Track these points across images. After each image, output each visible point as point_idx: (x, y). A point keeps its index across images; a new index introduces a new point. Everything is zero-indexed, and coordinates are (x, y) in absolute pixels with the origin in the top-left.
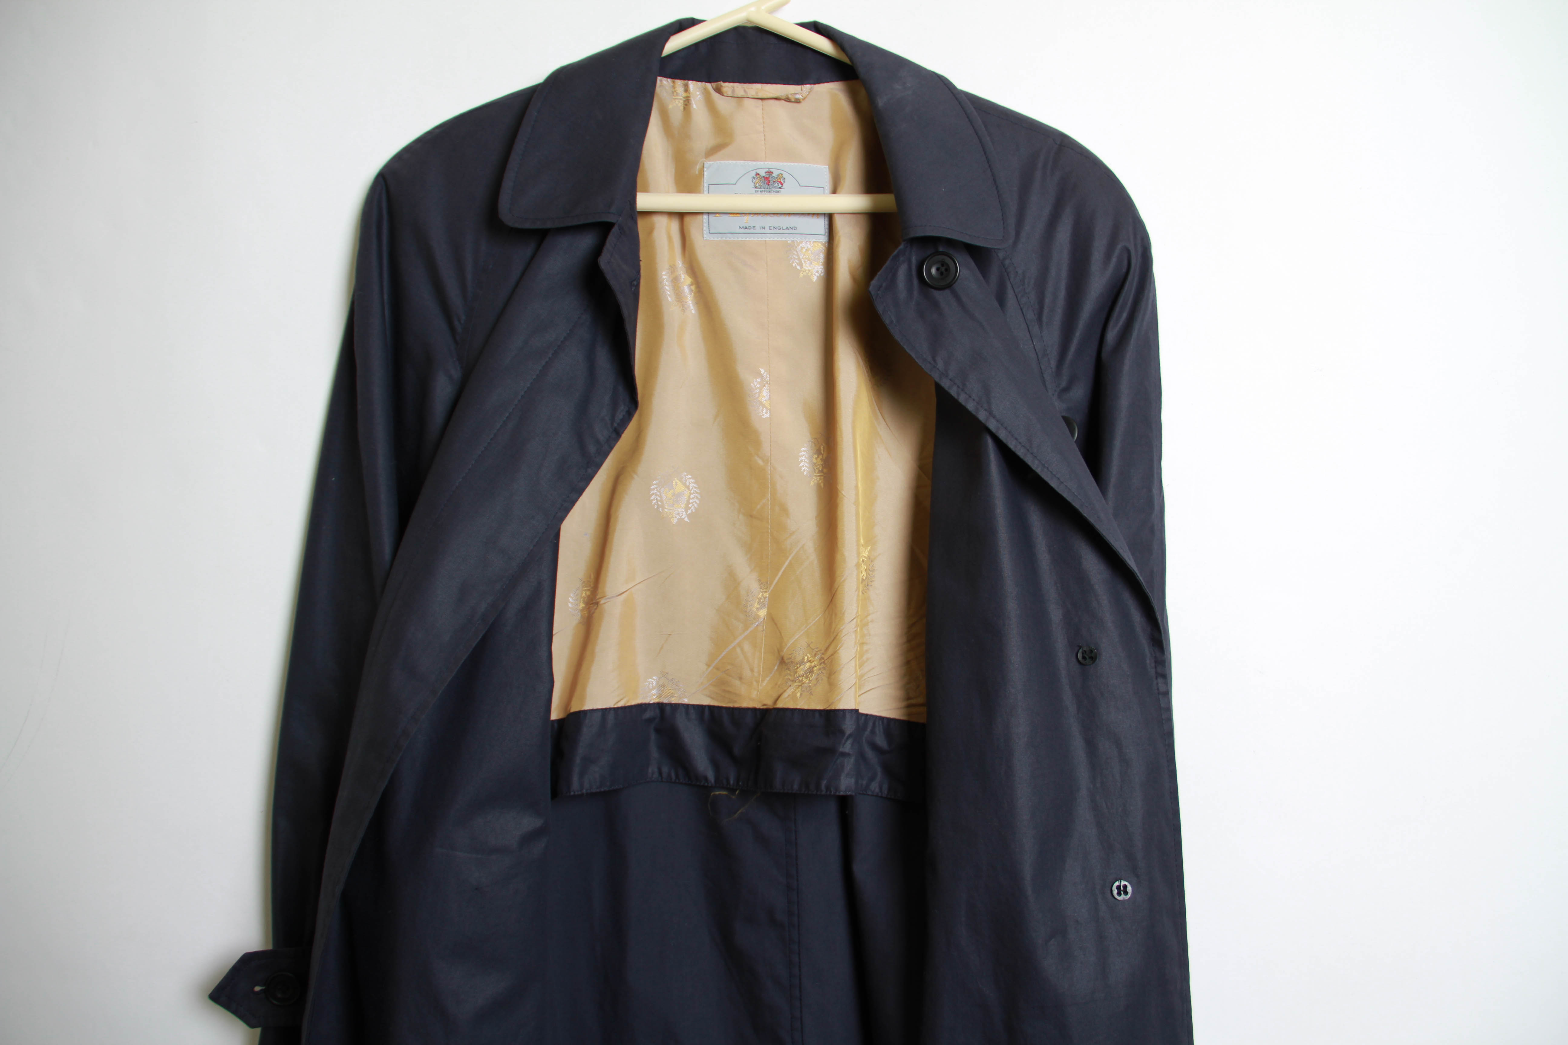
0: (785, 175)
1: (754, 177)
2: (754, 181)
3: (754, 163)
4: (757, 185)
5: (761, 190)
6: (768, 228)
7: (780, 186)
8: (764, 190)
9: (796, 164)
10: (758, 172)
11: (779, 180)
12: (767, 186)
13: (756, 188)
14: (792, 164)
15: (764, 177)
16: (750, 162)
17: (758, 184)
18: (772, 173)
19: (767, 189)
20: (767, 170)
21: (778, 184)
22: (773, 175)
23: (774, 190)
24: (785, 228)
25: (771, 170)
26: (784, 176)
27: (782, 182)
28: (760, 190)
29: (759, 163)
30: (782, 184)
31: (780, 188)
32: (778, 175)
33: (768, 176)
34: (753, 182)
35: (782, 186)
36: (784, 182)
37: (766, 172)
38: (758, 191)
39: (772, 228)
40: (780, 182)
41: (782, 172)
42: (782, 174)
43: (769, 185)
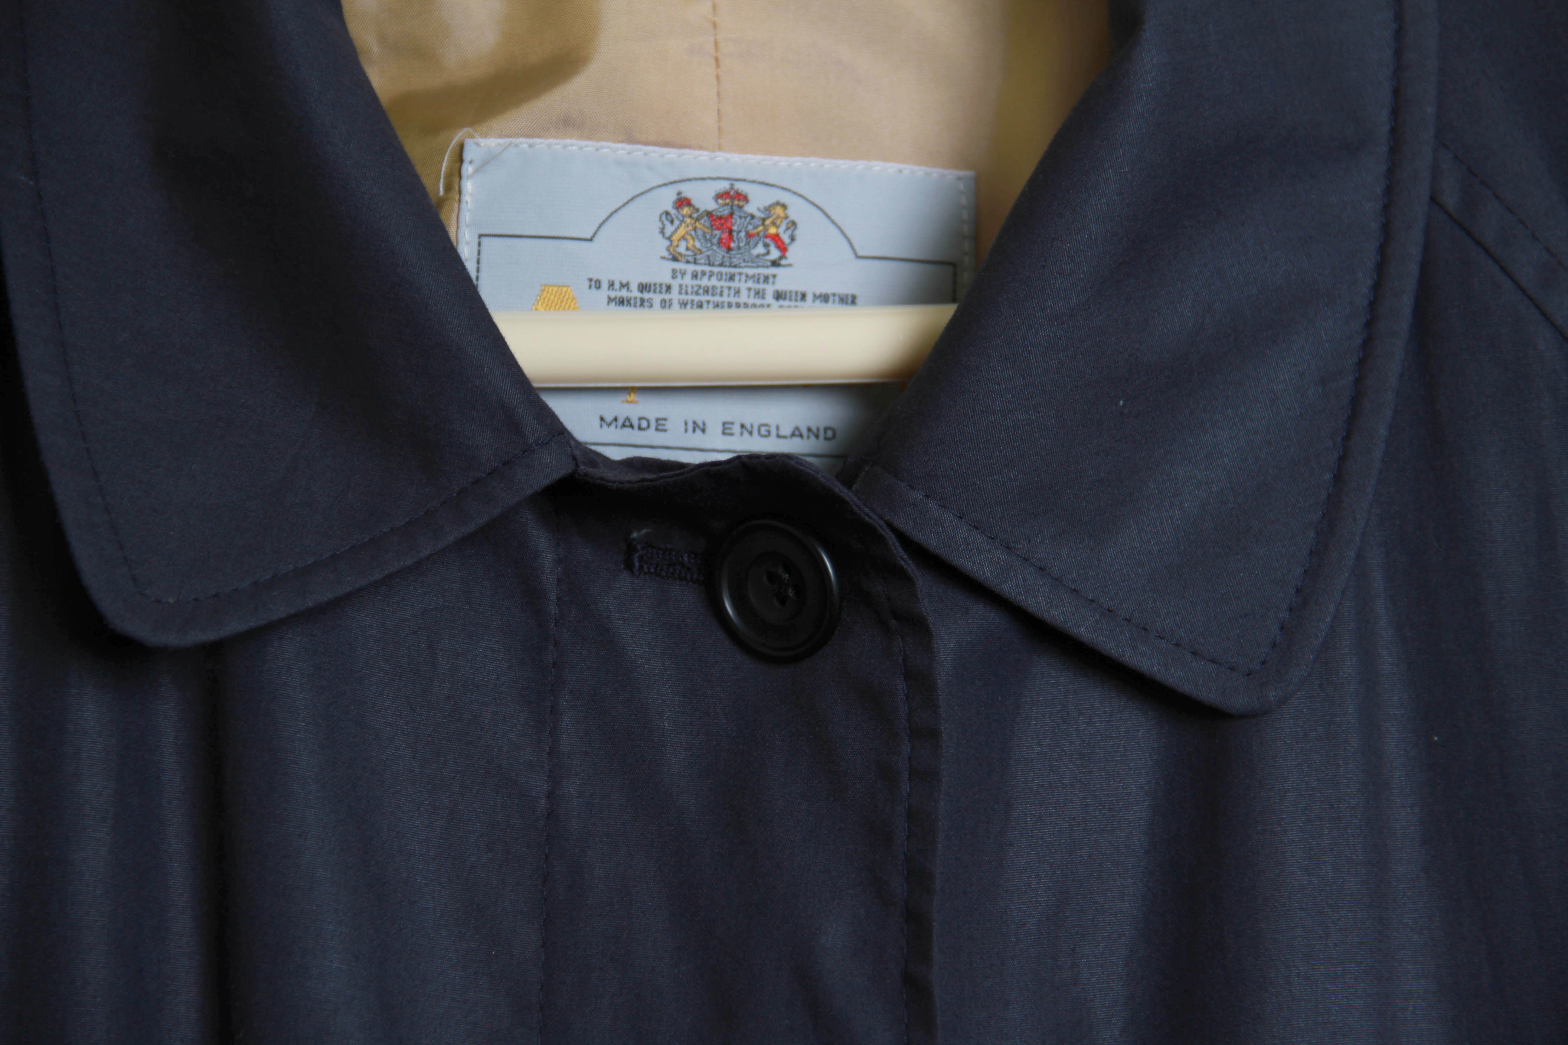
0: (797, 210)
1: (667, 213)
2: (669, 229)
3: (671, 154)
4: (682, 249)
5: (699, 268)
6: (720, 429)
7: (775, 254)
8: (707, 269)
9: (844, 164)
10: (688, 191)
11: (772, 231)
12: (720, 254)
13: (675, 259)
14: (829, 164)
15: (709, 214)
16: (655, 152)
17: (683, 245)
18: (746, 199)
19: (721, 265)
20: (724, 186)
21: (766, 245)
22: (750, 208)
23: (751, 272)
24: (786, 430)
25: (741, 187)
26: (793, 214)
27: (785, 238)
28: (691, 268)
29: (689, 155)
30: (783, 249)
31: (775, 264)
32: (768, 209)
33: (726, 212)
34: (662, 232)
35: (783, 257)
36: (793, 239)
37: (719, 196)
38: (683, 274)
39: (736, 429)
40: (776, 238)
41: (785, 197)
42: (784, 207)
43: (729, 249)
